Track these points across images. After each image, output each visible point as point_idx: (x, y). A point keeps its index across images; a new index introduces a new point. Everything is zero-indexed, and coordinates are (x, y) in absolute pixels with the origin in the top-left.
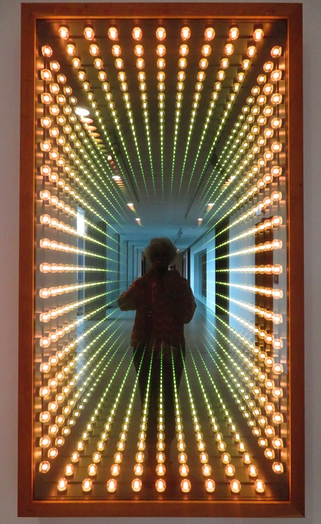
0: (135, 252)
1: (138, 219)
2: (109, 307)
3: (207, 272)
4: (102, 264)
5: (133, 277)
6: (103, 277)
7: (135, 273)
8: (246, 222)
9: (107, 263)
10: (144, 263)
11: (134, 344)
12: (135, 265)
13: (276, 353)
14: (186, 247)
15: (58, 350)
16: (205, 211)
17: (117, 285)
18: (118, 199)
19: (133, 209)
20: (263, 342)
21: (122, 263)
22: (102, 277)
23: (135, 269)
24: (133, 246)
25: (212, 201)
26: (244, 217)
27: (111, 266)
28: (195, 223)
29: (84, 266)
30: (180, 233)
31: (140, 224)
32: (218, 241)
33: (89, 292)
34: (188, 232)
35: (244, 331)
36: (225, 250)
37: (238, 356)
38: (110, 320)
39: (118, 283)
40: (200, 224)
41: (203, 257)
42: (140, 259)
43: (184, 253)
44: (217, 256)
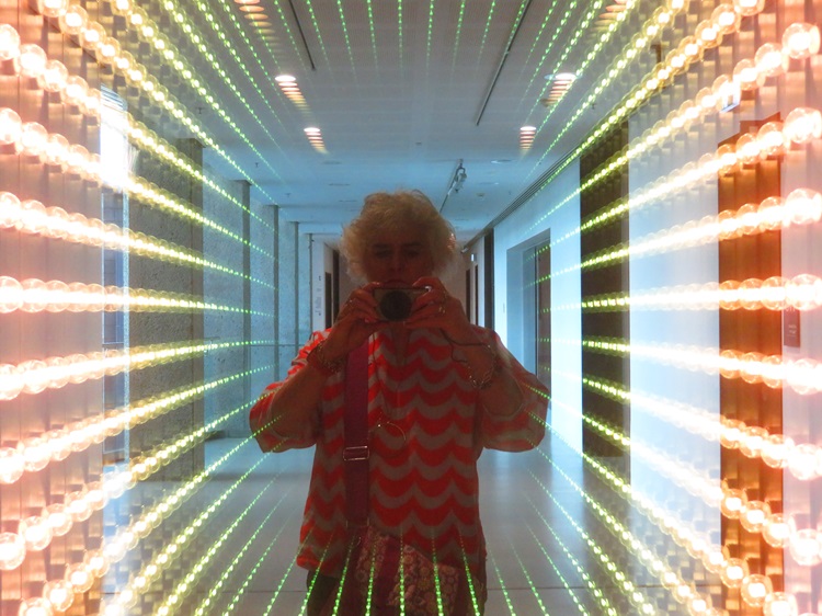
0: (304, 243)
1: (312, 131)
2: (214, 436)
3: (553, 309)
4: (188, 281)
5: (297, 331)
6: (192, 329)
7: (303, 318)
8: (695, 134)
9: (207, 282)
10: (333, 282)
11: (306, 560)
12: (304, 287)
13: (800, 580)
14: (480, 224)
15: (49, 579)
16: (545, 102)
17: (241, 359)
18: (247, 59)
19: (295, 96)
20: (757, 544)
21: (259, 281)
22: (188, 327)
23: (304, 306)
24: (297, 224)
25: (570, 65)
26: (684, 117)
27: (221, 289)
28: (511, 143)
29: (126, 288)
30: (459, 177)
31: (320, 147)
32: (590, 204)
33: (146, 382)
34: (488, 173)
35: (691, 506)
36: (613, 234)
37: (667, 594)
38: (221, 478)
39: (246, 351)
40: (526, 146)
41: (538, 260)
42: (321, 267)
43: (471, 245)
44: (585, 255)
